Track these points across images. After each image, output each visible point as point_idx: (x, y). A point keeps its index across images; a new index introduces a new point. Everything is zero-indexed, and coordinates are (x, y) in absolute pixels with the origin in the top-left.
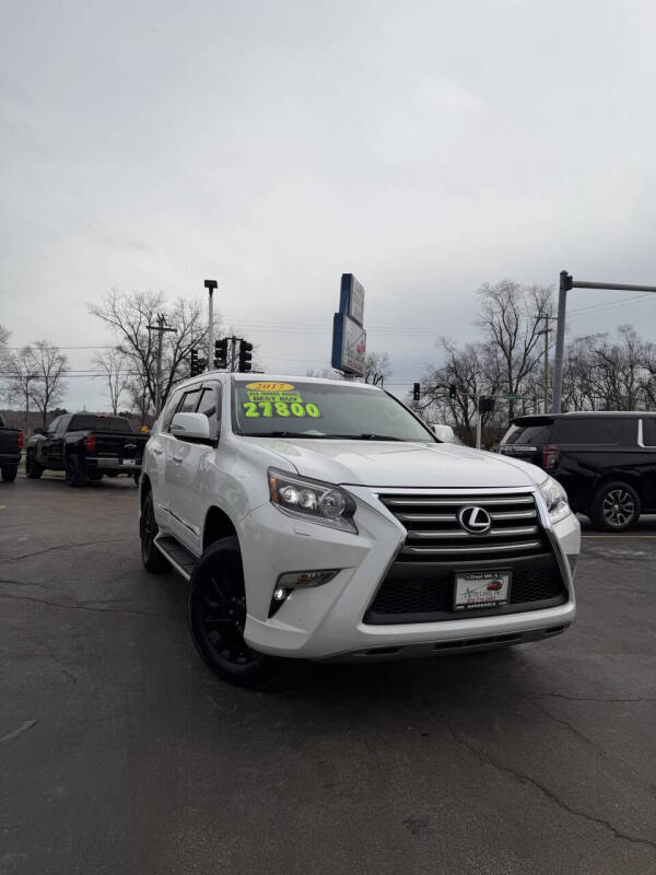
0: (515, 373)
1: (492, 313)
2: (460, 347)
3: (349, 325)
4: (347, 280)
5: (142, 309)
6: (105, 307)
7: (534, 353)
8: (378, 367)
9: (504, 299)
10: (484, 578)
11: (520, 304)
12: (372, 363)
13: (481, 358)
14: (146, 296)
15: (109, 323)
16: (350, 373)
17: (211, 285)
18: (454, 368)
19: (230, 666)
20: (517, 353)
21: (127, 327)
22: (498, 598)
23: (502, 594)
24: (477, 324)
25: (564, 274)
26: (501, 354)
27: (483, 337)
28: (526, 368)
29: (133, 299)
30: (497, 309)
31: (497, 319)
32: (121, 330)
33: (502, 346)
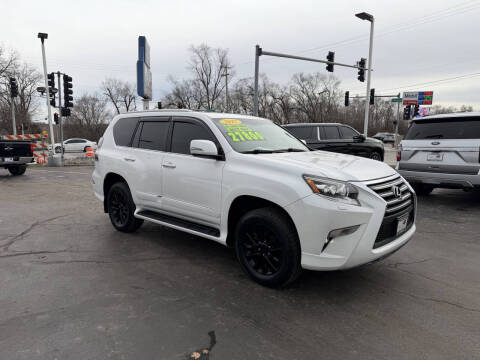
0: (211, 97)
1: (197, 63)
2: (181, 82)
4: (142, 41)
7: (219, 87)
9: (202, 54)
11: (211, 58)
13: (192, 88)
17: (43, 36)
18: (178, 94)
19: (264, 277)
20: (211, 86)
24: (188, 68)
25: (257, 47)
26: (202, 86)
27: (192, 76)
28: (216, 95)
30: (199, 60)
31: (199, 66)
33: (204, 82)
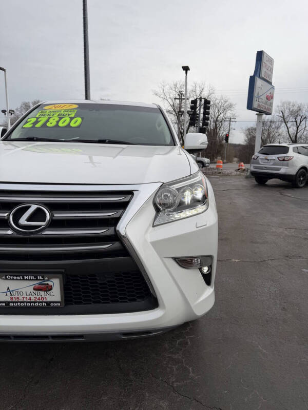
3: (259, 82)
4: (260, 55)
5: (176, 90)
6: (159, 91)
8: (304, 111)
10: (23, 279)
12: (300, 110)
14: (178, 83)
15: (162, 99)
16: (261, 112)
17: (186, 69)
21: (170, 100)
22: (49, 299)
23: (55, 295)
29: (172, 86)
32: (167, 102)
